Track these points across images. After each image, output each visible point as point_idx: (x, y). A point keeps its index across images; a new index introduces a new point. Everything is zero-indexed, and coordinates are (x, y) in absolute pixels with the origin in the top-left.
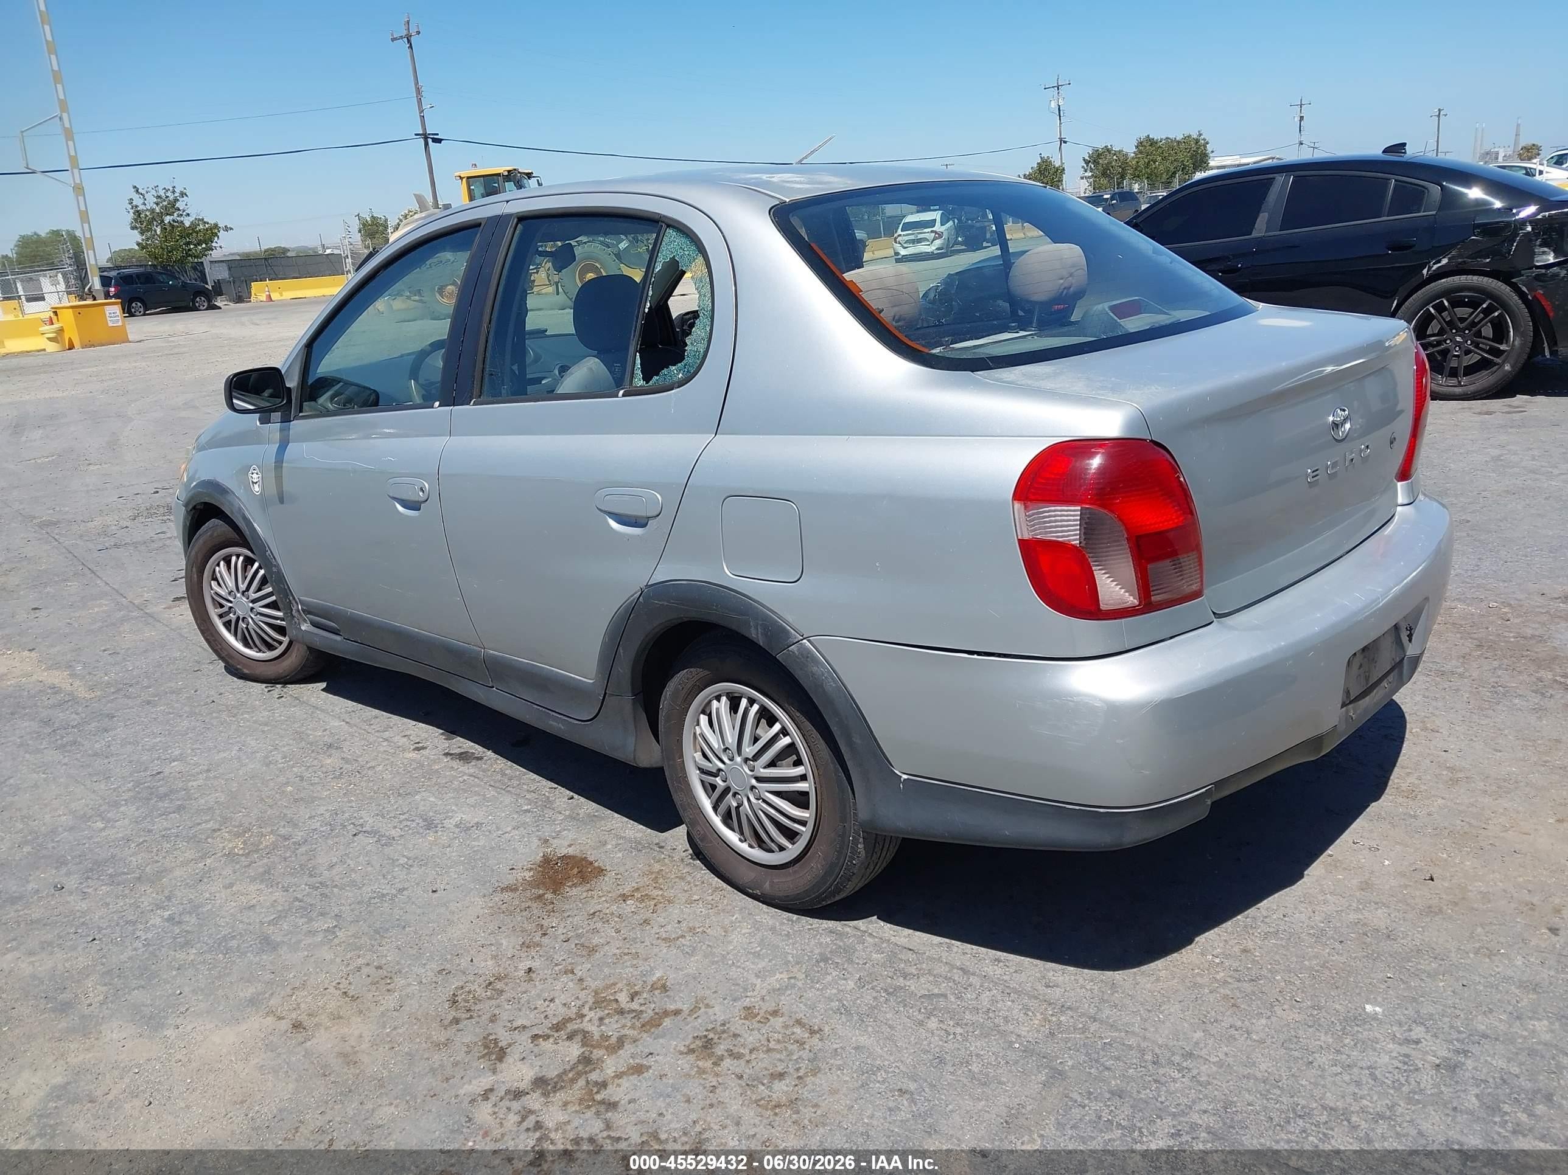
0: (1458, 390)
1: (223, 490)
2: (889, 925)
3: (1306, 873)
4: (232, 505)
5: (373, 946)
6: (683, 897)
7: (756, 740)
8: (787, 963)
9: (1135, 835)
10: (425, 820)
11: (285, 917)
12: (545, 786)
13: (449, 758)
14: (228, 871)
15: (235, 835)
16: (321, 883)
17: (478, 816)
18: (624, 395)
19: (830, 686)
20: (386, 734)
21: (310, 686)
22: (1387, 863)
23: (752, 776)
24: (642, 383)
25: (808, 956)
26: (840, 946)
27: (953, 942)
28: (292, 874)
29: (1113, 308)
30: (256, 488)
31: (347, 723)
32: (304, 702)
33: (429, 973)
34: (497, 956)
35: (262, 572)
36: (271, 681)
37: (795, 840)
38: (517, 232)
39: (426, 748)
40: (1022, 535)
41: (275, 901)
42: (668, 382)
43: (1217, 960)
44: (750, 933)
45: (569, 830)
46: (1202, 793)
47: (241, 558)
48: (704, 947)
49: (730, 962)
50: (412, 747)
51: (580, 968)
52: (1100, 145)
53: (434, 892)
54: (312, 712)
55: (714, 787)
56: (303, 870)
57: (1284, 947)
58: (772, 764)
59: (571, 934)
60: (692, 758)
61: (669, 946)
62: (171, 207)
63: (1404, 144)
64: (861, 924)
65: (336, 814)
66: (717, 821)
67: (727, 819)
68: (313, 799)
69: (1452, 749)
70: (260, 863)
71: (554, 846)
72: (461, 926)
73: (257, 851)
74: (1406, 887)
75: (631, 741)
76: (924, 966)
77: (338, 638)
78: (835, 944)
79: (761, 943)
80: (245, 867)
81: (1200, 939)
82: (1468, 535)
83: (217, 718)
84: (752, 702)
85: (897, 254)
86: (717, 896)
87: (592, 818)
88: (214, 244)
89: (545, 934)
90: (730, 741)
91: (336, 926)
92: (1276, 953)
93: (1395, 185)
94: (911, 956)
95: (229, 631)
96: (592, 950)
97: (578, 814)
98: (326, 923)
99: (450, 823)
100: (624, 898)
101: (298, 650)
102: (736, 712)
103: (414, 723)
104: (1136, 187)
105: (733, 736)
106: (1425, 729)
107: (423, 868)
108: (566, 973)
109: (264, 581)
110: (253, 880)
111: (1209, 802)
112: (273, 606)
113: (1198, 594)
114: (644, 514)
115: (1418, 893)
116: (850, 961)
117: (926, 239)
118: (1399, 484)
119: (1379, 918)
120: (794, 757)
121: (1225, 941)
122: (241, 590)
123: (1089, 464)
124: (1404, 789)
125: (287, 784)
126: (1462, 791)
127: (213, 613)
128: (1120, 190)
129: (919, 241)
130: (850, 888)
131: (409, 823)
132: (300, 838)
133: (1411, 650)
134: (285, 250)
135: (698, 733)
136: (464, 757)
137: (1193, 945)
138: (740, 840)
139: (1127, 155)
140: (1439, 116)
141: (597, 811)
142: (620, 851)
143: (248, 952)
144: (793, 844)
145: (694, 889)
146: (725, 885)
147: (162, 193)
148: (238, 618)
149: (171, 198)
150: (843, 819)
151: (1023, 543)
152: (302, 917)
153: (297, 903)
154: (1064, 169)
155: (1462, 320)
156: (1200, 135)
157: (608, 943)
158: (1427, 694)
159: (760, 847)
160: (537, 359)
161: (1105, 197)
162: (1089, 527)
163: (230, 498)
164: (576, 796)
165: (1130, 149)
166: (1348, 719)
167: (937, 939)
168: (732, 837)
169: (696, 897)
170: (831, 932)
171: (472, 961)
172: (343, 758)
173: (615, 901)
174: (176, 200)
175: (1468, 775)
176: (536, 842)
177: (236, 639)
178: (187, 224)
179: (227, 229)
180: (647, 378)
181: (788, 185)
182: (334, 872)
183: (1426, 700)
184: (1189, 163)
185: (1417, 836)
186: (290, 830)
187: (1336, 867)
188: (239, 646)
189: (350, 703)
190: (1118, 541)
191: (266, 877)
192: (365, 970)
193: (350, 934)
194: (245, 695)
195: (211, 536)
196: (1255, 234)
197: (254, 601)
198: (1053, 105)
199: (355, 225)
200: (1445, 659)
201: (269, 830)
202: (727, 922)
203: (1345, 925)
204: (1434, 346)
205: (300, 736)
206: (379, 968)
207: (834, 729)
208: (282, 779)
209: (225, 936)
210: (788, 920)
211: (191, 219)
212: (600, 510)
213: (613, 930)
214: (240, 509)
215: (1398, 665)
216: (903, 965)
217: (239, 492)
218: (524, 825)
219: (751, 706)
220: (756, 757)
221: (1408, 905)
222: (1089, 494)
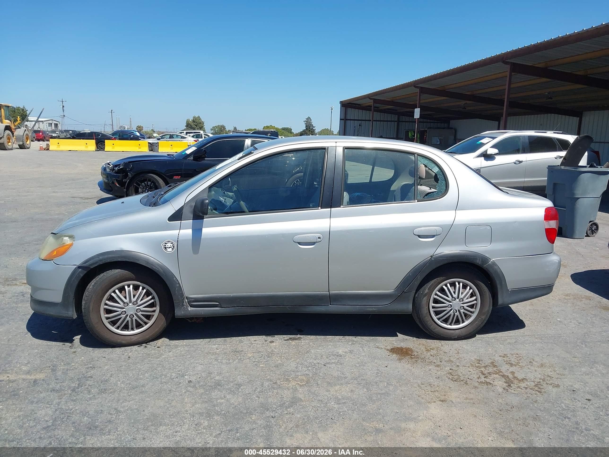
7: (462, 293)
13: (289, 341)
16: (353, 378)
18: (418, 202)
19: (499, 271)
23: (461, 303)
24: (420, 198)
30: (170, 250)
40: (546, 228)
42: (433, 197)
47: (131, 286)
50: (269, 343)
55: (445, 311)
60: (431, 306)
66: (439, 322)
67: (446, 319)
75: (411, 306)
84: (459, 283)
90: (454, 295)
95: (115, 324)
102: (455, 287)
114: (435, 234)
135: (436, 297)
136: (294, 339)
138: (447, 325)
141: (370, 338)
156: (24, 107)
168: (444, 325)
176: (376, 349)
212: (416, 235)
214: (154, 261)
220: (464, 297)
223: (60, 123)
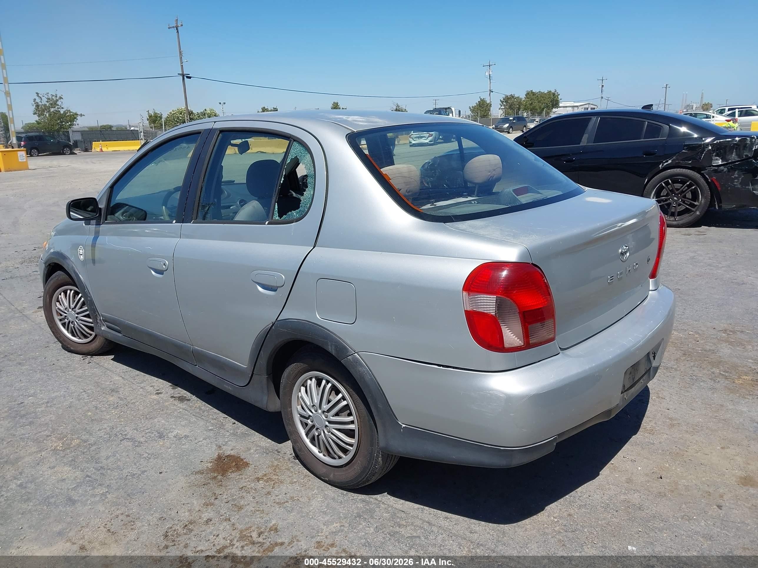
0: (675, 223)
1: (64, 257)
2: (393, 498)
3: (600, 473)
4: (69, 265)
5: (126, 503)
6: (288, 480)
7: (329, 402)
8: (340, 518)
9: (517, 461)
10: (159, 433)
11: (81, 486)
12: (221, 417)
13: (173, 399)
14: (53, 459)
15: (58, 439)
16: (101, 467)
17: (186, 431)
18: (268, 224)
19: (367, 378)
20: (142, 385)
21: (105, 357)
22: (639, 468)
23: (326, 420)
24: (278, 218)
25: (351, 514)
26: (367, 509)
27: (425, 507)
28: (87, 462)
29: (514, 191)
30: (82, 257)
31: (123, 378)
32: (101, 366)
33: (155, 519)
34: (191, 510)
35: (83, 299)
36: (85, 354)
37: (347, 453)
38: (219, 138)
39: (162, 393)
40: (467, 308)
41: (76, 477)
42: (291, 218)
43: (556, 520)
44: (322, 501)
45: (232, 441)
46: (552, 440)
47: (72, 292)
48: (298, 508)
49: (311, 517)
50: (155, 393)
51: (233, 518)
52: (509, 94)
53: (160, 473)
54: (105, 372)
55: (307, 424)
56: (92, 459)
57: (589, 513)
58: (337, 414)
59: (230, 499)
60: (296, 410)
61: (280, 507)
62: (54, 104)
63: (652, 105)
64: (378, 497)
65: (113, 428)
66: (307, 441)
67: (313, 441)
68: (101, 420)
69: (671, 408)
70: (70, 455)
71: (224, 450)
72: (173, 493)
73: (69, 449)
74: (649, 481)
75: (265, 398)
76: (409, 520)
77: (120, 335)
78: (365, 508)
79: (327, 506)
80: (62, 457)
81: (548, 508)
82: (679, 297)
83: (55, 373)
84: (328, 382)
85: (410, 143)
86: (306, 480)
87: (244, 435)
88: (75, 123)
89: (216, 499)
90: (316, 402)
91: (107, 492)
92: (585, 516)
93: (647, 124)
94: (403, 515)
95: (65, 328)
96: (240, 508)
97: (237, 432)
98: (102, 490)
99: (171, 435)
100: (258, 479)
101: (100, 339)
102: (320, 386)
103: (156, 379)
104: (525, 115)
105: (317, 399)
106: (659, 397)
107: (156, 459)
108: (226, 520)
109: (83, 304)
110: (65, 464)
111: (555, 444)
112: (88, 316)
113: (552, 339)
114: (275, 285)
115: (654, 485)
116: (372, 517)
117: (424, 137)
118: (651, 280)
119: (635, 498)
120: (348, 411)
121: (560, 509)
122: (71, 308)
123: (500, 275)
124: (648, 429)
125: (88, 411)
126: (676, 431)
127: (57, 318)
128: (517, 116)
129: (422, 137)
130: (374, 479)
131: (150, 434)
132: (92, 441)
133: (654, 364)
134: (111, 127)
135: (300, 396)
136: (182, 399)
137: (544, 511)
138: (319, 452)
139: (521, 99)
140: (666, 88)
141: (247, 431)
142: (257, 454)
143: (60, 505)
144: (346, 455)
145: (294, 476)
146: (310, 474)
147: (50, 97)
148: (69, 322)
149: (55, 99)
150: (372, 445)
151: (467, 312)
152: (90, 486)
153: (88, 478)
154: (491, 104)
155: (677, 190)
156: (556, 91)
157: (249, 504)
158: (660, 379)
159: (329, 456)
160: (229, 195)
161: (511, 119)
162: (499, 306)
163: (67, 261)
164: (237, 422)
165: (523, 96)
166: (624, 399)
167: (417, 506)
168: (315, 450)
169: (295, 480)
170: (363, 501)
171: (177, 512)
172: (119, 398)
173: (253, 481)
174: (57, 101)
175: (679, 422)
176: (214, 447)
177: (68, 332)
178: (62, 112)
179: (81, 115)
180: (280, 216)
181: (356, 123)
182: (109, 461)
183: (659, 382)
184: (550, 105)
185: (654, 454)
186: (88, 436)
187: (615, 470)
188: (69, 335)
189: (125, 367)
190: (514, 314)
191: (73, 463)
192: (121, 517)
193: (114, 496)
194: (71, 361)
195: (57, 280)
196: (581, 144)
197: (78, 314)
198: (487, 74)
199: (146, 116)
200: (668, 360)
201: (77, 436)
202: (310, 494)
203: (619, 502)
204: (664, 201)
205: (97, 384)
206: (128, 516)
207: (369, 400)
208: (86, 408)
209: (48, 496)
210: (341, 494)
211: (64, 110)
212: (253, 281)
213: (251, 497)
214: (73, 267)
215: (648, 371)
216: (399, 520)
217: (72, 259)
218: (209, 437)
219: (328, 384)
220: (329, 411)
221: (649, 491)
222: (501, 290)
223: (598, 107)
